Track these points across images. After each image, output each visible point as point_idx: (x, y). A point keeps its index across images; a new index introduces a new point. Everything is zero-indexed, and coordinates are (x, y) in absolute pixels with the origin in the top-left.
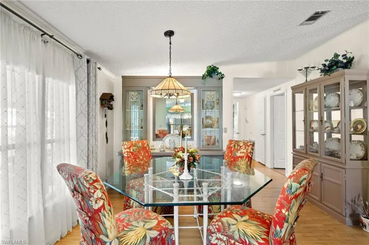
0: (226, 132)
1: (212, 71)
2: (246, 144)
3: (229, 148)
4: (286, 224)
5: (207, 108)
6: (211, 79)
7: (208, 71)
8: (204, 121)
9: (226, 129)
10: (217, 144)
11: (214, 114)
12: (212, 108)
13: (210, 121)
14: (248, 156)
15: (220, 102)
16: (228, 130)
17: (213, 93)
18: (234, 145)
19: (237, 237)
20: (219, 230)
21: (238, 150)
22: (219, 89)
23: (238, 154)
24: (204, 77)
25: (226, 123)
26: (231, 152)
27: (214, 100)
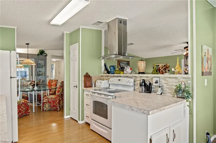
0: (48, 77)
1: (42, 52)
2: (55, 81)
3: (49, 82)
4: (59, 92)
5: (40, 68)
6: (41, 56)
7: (40, 52)
8: (38, 73)
9: (48, 76)
10: (44, 82)
11: (42, 70)
12: (42, 67)
13: (41, 73)
14: (55, 84)
15: (45, 65)
16: (49, 77)
17: (42, 61)
18: (51, 81)
19: (50, 98)
20: (46, 99)
21: (52, 83)
22: (45, 61)
23: (52, 84)
24: (38, 55)
25: (48, 74)
26: (50, 84)
27: (43, 64)
